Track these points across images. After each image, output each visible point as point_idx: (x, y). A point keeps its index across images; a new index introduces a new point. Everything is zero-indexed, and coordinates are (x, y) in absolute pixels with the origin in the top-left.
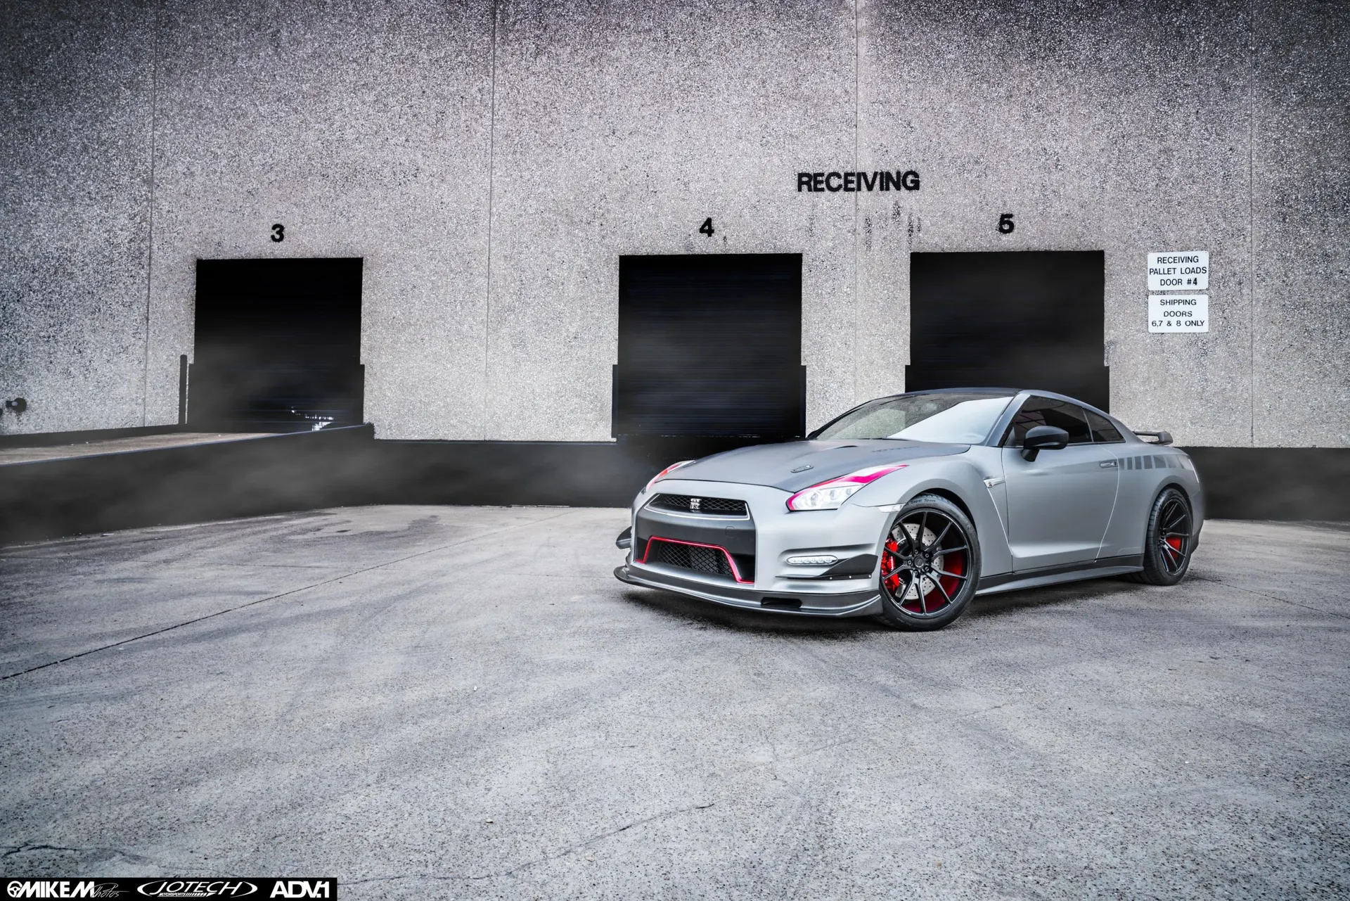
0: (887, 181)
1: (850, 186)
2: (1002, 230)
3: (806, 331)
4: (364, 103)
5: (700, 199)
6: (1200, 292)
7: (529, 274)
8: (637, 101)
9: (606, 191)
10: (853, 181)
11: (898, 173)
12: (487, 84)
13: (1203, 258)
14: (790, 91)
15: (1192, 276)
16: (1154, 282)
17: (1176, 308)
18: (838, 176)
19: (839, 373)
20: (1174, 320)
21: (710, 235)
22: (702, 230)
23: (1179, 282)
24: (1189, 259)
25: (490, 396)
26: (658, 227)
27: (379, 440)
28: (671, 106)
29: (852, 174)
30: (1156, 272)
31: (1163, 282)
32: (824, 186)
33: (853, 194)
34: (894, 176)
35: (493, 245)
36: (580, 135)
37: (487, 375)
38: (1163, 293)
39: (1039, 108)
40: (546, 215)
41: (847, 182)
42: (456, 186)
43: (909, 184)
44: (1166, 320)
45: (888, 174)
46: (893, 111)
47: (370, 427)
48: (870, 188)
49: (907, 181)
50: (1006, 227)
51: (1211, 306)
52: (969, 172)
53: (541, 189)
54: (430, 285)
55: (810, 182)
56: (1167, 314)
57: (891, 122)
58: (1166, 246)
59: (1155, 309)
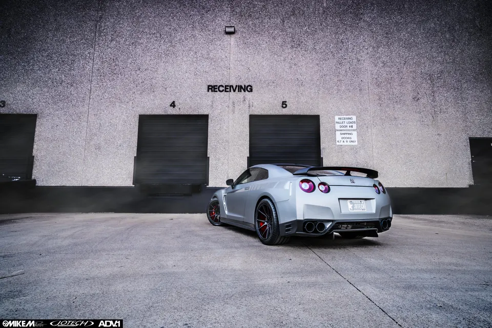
0: (240, 88)
1: (227, 90)
2: (283, 107)
3: (210, 144)
4: (42, 56)
5: (171, 94)
6: (354, 130)
7: (103, 121)
8: (148, 58)
9: (135, 91)
10: (228, 88)
11: (245, 86)
12: (92, 51)
13: (354, 119)
14: (206, 56)
15: (351, 125)
16: (337, 127)
17: (346, 136)
18: (223, 86)
19: (222, 159)
20: (345, 140)
21: (174, 107)
22: (171, 106)
23: (346, 126)
24: (349, 118)
25: (85, 169)
26: (155, 104)
27: (38, 186)
28: (161, 60)
29: (228, 86)
30: (338, 123)
31: (341, 127)
32: (217, 90)
33: (228, 93)
34: (243, 87)
35: (90, 110)
36: (127, 70)
37: (84, 160)
38: (341, 130)
39: (295, 65)
40: (111, 99)
41: (226, 88)
42: (77, 88)
43: (249, 90)
44: (342, 140)
45: (241, 86)
46: (243, 64)
47: (35, 181)
48: (234, 91)
49: (248, 89)
50: (284, 106)
51: (358, 135)
52: (271, 86)
53: (110, 90)
54: (64, 125)
55: (212, 88)
56: (343, 138)
57: (242, 68)
58: (341, 114)
59: (339, 136)
